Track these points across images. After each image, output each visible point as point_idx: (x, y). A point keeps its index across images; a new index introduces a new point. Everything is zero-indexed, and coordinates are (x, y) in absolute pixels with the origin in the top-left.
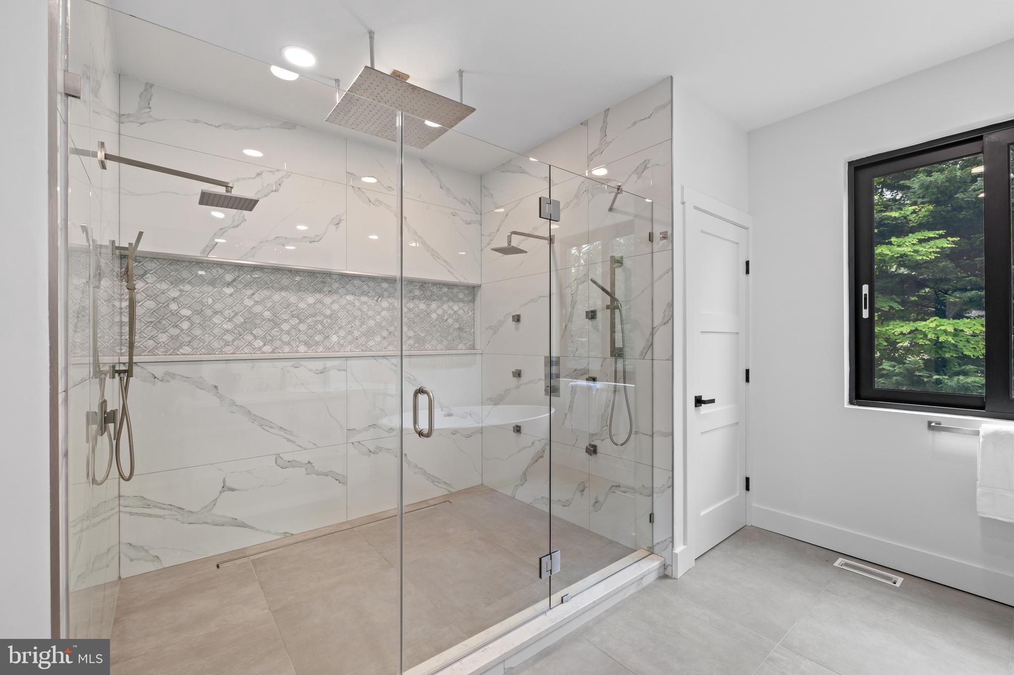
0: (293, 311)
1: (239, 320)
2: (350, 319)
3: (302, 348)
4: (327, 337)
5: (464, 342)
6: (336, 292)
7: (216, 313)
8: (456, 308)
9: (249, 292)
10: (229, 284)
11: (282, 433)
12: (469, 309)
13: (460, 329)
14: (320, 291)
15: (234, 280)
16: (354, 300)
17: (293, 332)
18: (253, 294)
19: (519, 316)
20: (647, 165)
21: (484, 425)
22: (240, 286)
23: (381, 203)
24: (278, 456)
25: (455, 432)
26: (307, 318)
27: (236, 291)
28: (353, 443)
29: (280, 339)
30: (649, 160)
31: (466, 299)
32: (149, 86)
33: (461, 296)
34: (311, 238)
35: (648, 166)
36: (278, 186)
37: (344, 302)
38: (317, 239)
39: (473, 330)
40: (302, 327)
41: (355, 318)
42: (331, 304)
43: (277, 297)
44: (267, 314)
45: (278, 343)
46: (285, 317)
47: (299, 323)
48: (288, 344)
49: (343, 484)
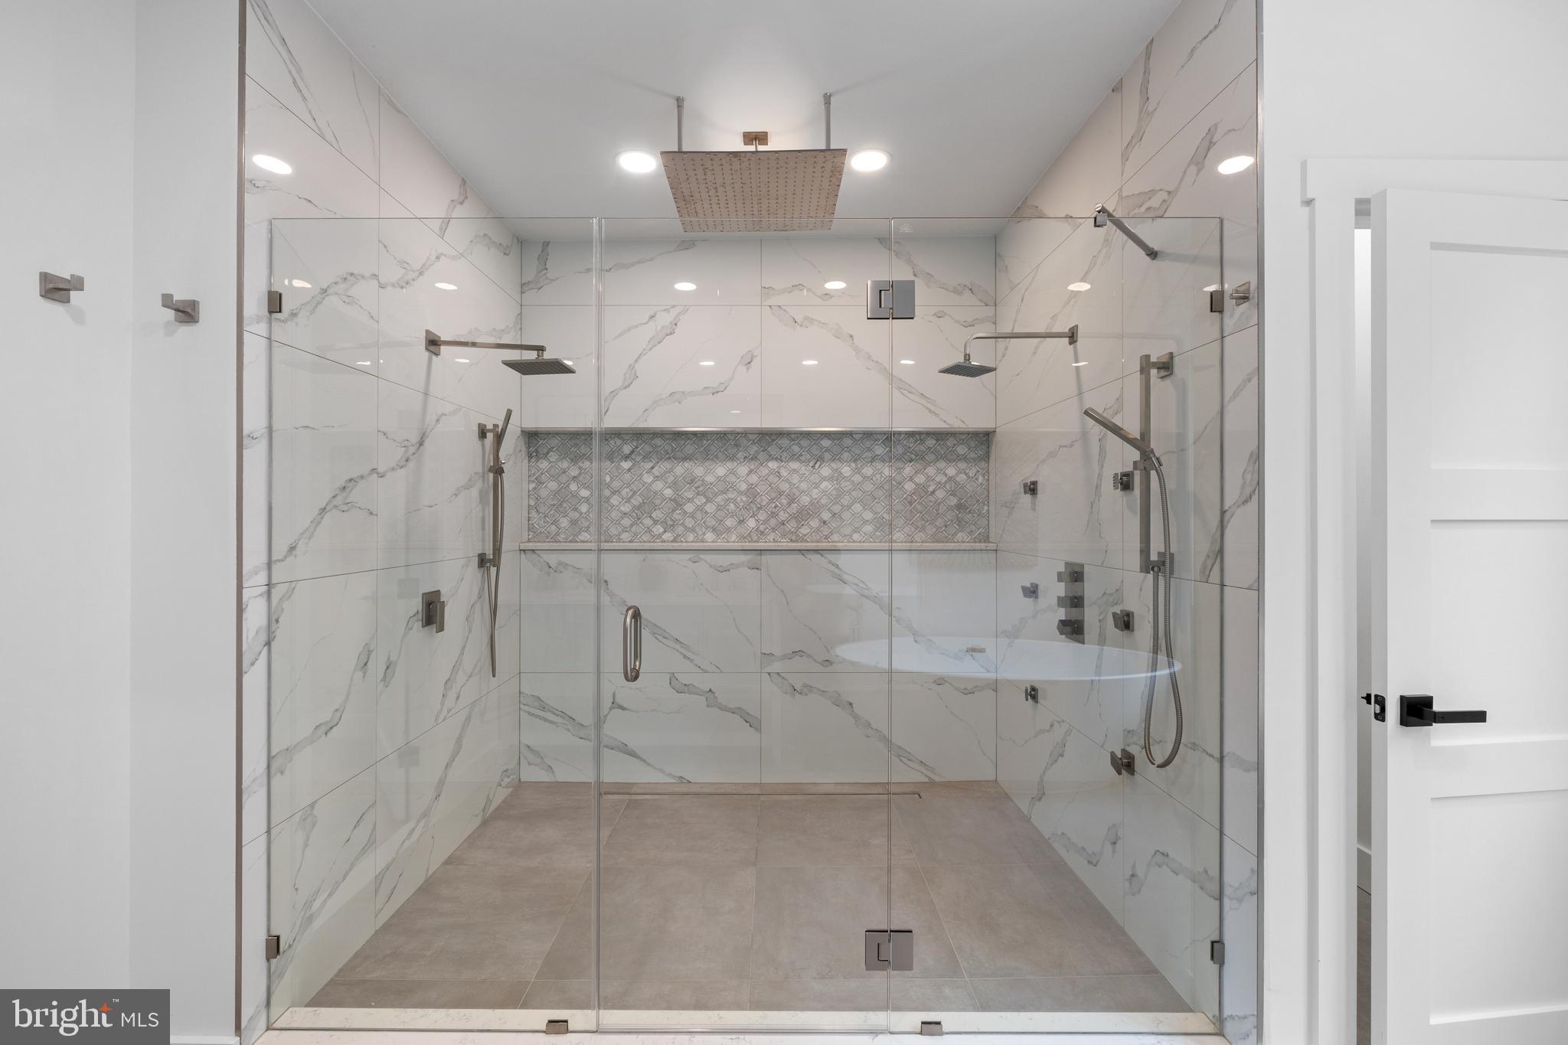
0: (699, 487)
1: (637, 500)
2: (773, 495)
3: (710, 536)
4: (741, 522)
5: (968, 530)
6: (754, 458)
7: (614, 493)
8: (951, 471)
9: (649, 465)
10: (627, 457)
11: (678, 647)
12: (978, 471)
13: (960, 507)
14: (732, 458)
15: (632, 452)
16: (779, 467)
17: (699, 515)
18: (652, 468)
19: (1034, 483)
20: (1213, 137)
21: (1000, 677)
22: (638, 459)
23: (811, 320)
24: (673, 677)
25: (940, 681)
26: (716, 495)
27: (634, 465)
28: (769, 674)
29: (683, 524)
30: (1216, 125)
31: (973, 455)
32: (546, 244)
33: (962, 450)
34: (713, 388)
35: (1214, 140)
36: (674, 327)
37: (764, 471)
38: (724, 386)
39: (986, 508)
40: (710, 508)
41: (781, 493)
42: (748, 475)
43: (680, 469)
44: (668, 492)
45: (680, 530)
46: (689, 495)
47: (706, 503)
48: (693, 530)
49: (756, 729)
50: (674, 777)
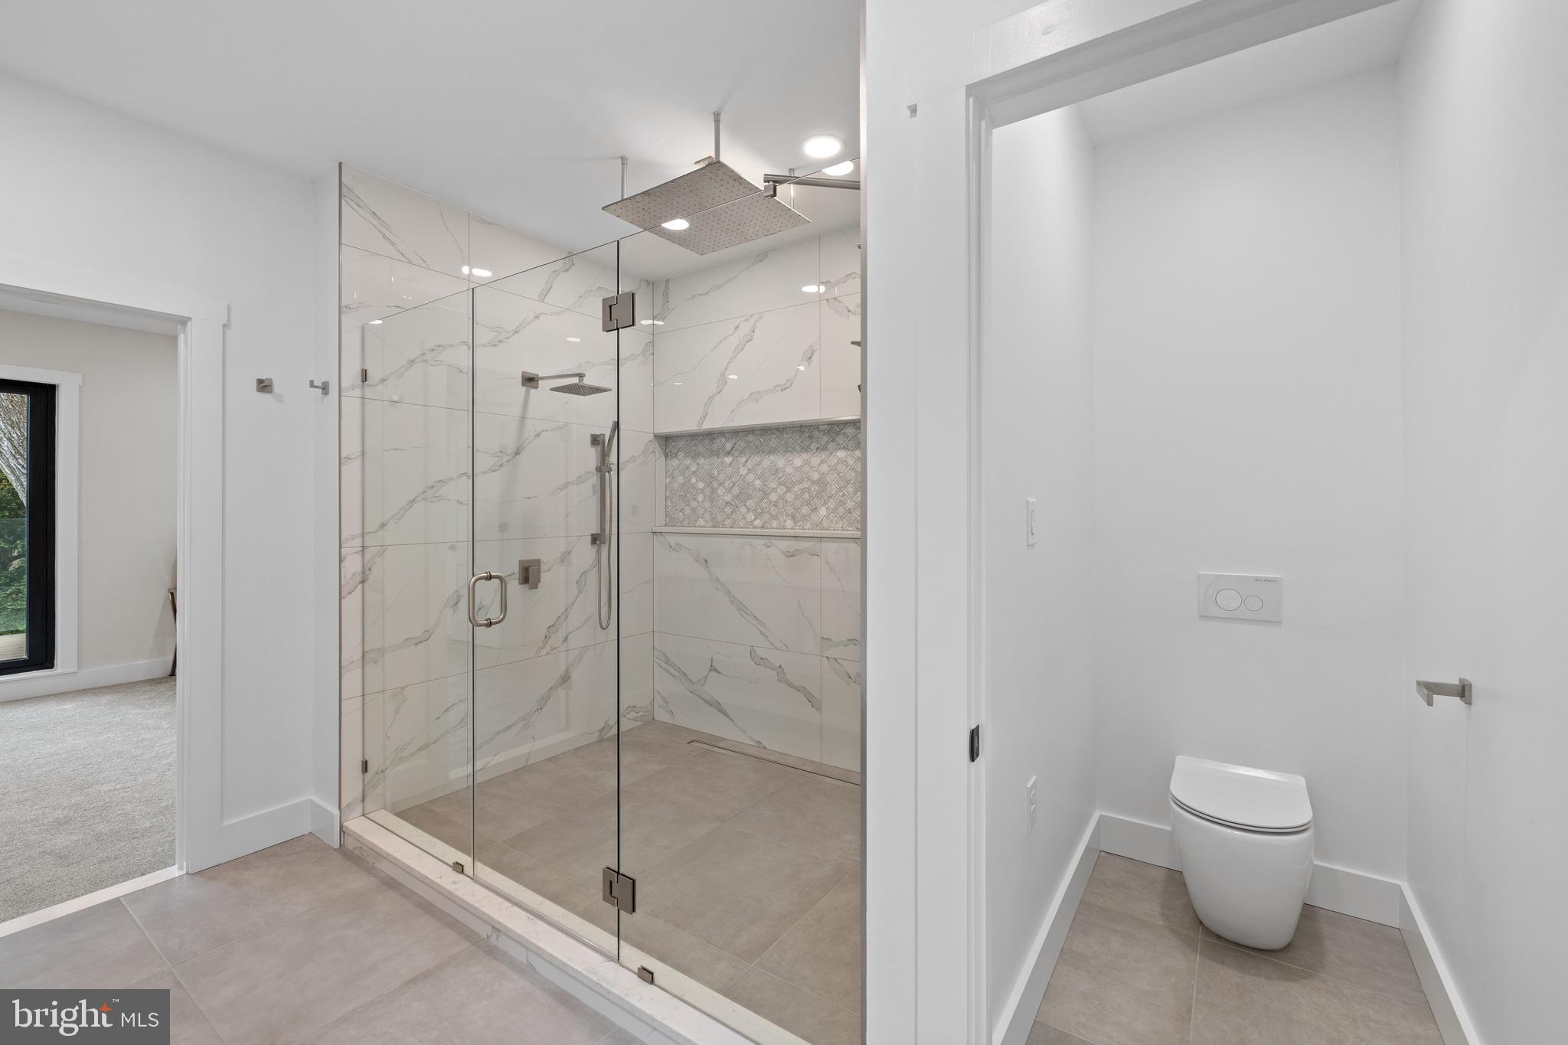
0: (781, 478)
1: (736, 490)
2: (842, 484)
3: (789, 523)
4: (815, 510)
6: (824, 448)
7: (720, 484)
9: (743, 459)
10: (729, 453)
11: (755, 623)
14: (806, 449)
15: (732, 448)
16: (846, 456)
17: (781, 504)
18: (746, 462)
22: (736, 454)
24: (752, 652)
26: (794, 485)
27: (733, 460)
28: (828, 658)
29: (769, 512)
32: (668, 281)
34: (782, 385)
36: (752, 334)
37: (833, 461)
38: (789, 383)
40: (790, 497)
41: (848, 482)
42: (820, 465)
43: (766, 463)
44: (758, 483)
45: (767, 516)
46: (773, 485)
47: (786, 492)
48: (776, 518)
49: (817, 709)
50: (753, 740)
